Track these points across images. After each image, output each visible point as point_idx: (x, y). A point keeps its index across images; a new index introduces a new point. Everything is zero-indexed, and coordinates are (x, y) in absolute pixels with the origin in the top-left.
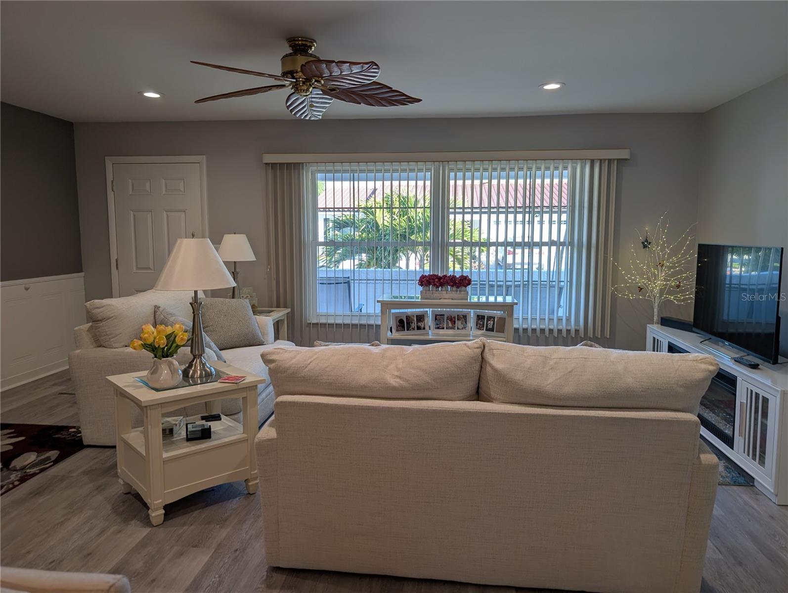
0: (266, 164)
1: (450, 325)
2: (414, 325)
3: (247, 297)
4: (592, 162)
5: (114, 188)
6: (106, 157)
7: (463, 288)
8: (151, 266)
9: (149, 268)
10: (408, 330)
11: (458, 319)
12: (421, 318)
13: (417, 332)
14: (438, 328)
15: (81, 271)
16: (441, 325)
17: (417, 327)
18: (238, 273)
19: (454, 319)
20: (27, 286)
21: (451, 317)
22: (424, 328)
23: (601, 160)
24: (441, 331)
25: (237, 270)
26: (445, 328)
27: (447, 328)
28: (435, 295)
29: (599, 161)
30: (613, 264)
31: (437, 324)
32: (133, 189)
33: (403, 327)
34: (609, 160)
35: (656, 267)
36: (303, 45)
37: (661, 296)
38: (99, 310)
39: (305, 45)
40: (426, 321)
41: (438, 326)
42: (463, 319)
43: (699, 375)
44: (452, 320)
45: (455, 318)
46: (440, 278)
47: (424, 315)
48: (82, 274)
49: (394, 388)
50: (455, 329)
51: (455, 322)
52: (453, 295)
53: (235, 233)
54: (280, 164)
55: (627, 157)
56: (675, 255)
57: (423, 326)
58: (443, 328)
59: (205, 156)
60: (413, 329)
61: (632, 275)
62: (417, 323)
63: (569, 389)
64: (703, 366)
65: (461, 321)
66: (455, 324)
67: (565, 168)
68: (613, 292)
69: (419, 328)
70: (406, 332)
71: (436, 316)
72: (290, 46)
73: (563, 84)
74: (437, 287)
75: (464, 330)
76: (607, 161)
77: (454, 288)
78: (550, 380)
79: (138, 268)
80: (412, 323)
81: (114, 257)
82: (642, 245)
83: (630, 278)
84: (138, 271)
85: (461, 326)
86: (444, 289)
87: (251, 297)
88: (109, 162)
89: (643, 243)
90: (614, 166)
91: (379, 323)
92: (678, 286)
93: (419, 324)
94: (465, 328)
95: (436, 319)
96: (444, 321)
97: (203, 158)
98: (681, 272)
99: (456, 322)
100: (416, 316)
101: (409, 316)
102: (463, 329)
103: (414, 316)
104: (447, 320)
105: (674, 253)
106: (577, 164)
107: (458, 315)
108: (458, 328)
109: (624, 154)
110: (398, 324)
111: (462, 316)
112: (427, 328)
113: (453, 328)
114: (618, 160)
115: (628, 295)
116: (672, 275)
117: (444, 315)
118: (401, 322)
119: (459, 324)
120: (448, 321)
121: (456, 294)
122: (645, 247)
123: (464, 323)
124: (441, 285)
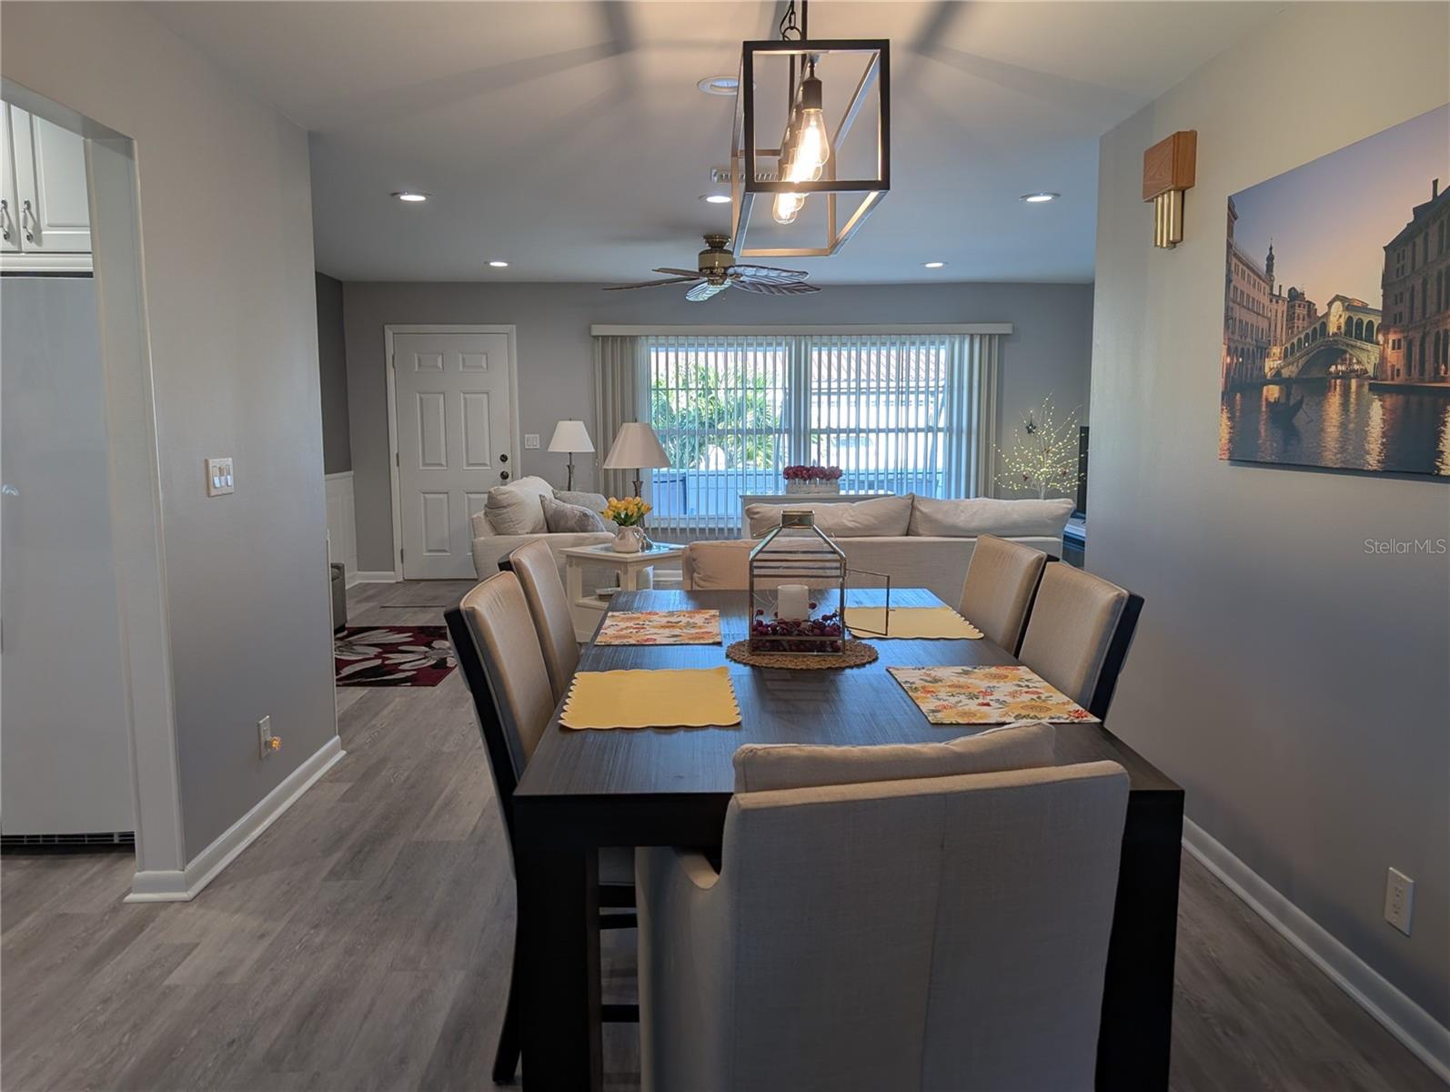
0: (595, 337)
4: (972, 336)
5: (395, 362)
6: (386, 327)
7: (834, 481)
8: (444, 463)
9: (439, 465)
18: (574, 466)
23: (981, 335)
25: (573, 464)
28: (802, 488)
29: (979, 337)
30: (996, 451)
32: (420, 365)
34: (990, 335)
35: (1041, 453)
36: (719, 242)
37: (1047, 484)
38: (504, 496)
39: (722, 242)
43: (1062, 512)
46: (808, 470)
48: (352, 472)
49: (851, 529)
52: (823, 488)
53: (570, 420)
54: (613, 336)
55: (1010, 332)
56: (1062, 441)
59: (514, 326)
61: (1018, 463)
63: (975, 524)
64: (1065, 505)
67: (943, 343)
68: (996, 482)
72: (707, 242)
73: (945, 263)
74: (805, 480)
76: (987, 337)
77: (824, 481)
78: (962, 518)
79: (425, 464)
81: (394, 451)
82: (1027, 431)
83: (1014, 467)
84: (427, 468)
86: (812, 481)
88: (389, 333)
89: (1028, 428)
90: (996, 342)
91: (740, 526)
92: (1065, 473)
97: (510, 328)
98: (1066, 458)
105: (1060, 437)
106: (955, 338)
109: (1005, 329)
114: (999, 335)
115: (1012, 485)
116: (1058, 462)
121: (826, 487)
122: (1030, 431)
124: (810, 477)
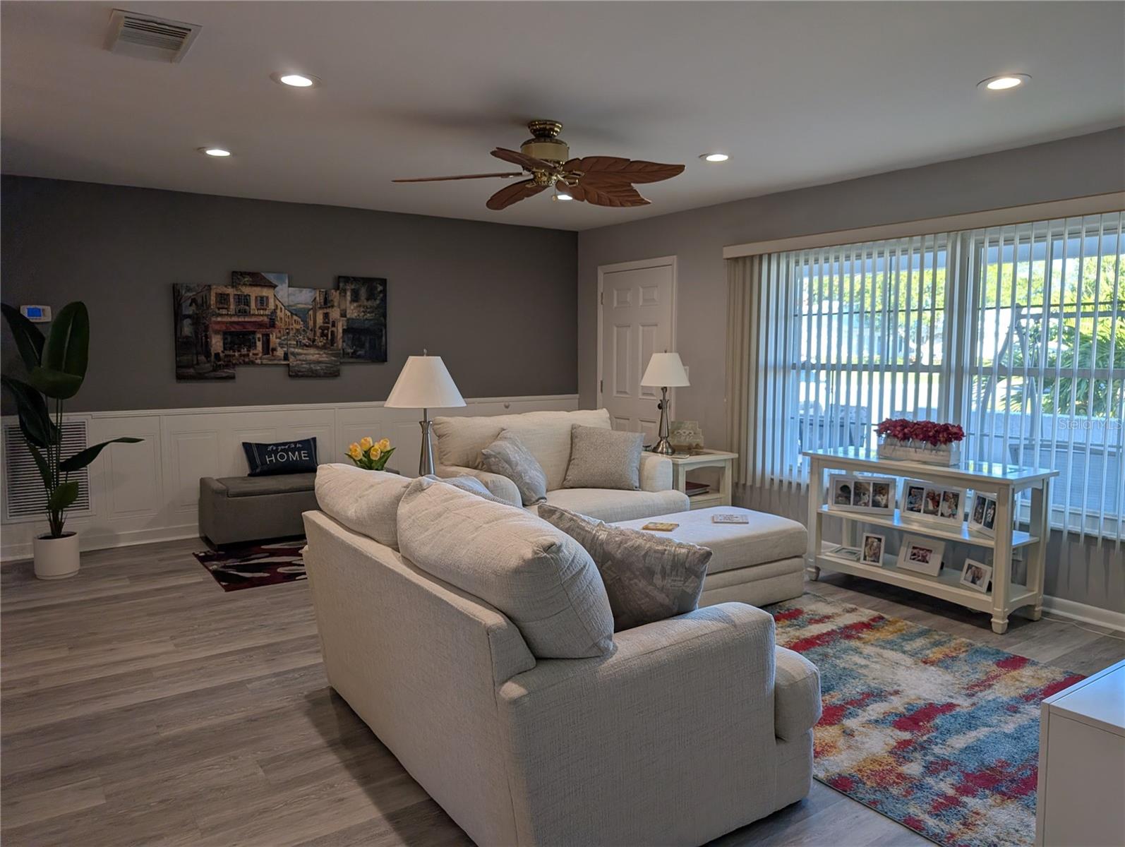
0: (728, 259)
1: (931, 507)
2: (868, 498)
3: (690, 433)
5: (603, 301)
6: (598, 267)
7: (942, 446)
9: (625, 393)
10: (856, 503)
11: (944, 500)
12: (881, 489)
13: (871, 509)
14: (912, 509)
15: (576, 392)
16: (917, 506)
17: (873, 501)
19: (937, 498)
20: (507, 404)
21: (934, 494)
22: (886, 506)
24: (915, 515)
26: (922, 511)
27: (925, 512)
28: (898, 453)
31: (911, 503)
32: (618, 301)
33: (848, 498)
40: (891, 494)
41: (912, 506)
42: (952, 500)
44: (935, 499)
45: (939, 495)
46: (902, 425)
47: (888, 485)
48: (577, 396)
50: (937, 515)
51: (938, 502)
52: (927, 455)
54: (742, 258)
57: (884, 502)
58: (919, 511)
59: (675, 257)
60: (866, 504)
62: (874, 496)
65: (948, 503)
66: (938, 506)
69: (876, 504)
70: (851, 507)
71: (912, 488)
72: (530, 130)
75: (951, 518)
77: (929, 445)
79: (618, 392)
80: (864, 494)
81: (600, 378)
84: (618, 395)
85: (947, 511)
86: (910, 444)
87: (695, 433)
88: (600, 272)
93: (879, 498)
94: (954, 515)
95: (910, 494)
96: (921, 500)
97: (673, 259)
99: (941, 504)
100: (874, 484)
101: (860, 483)
102: (949, 516)
103: (869, 484)
104: (927, 497)
107: (945, 492)
108: (942, 515)
110: (839, 492)
111: (951, 495)
112: (891, 505)
113: (934, 513)
117: (923, 489)
118: (845, 489)
119: (944, 507)
120: (928, 499)
121: (931, 455)
123: (954, 508)
